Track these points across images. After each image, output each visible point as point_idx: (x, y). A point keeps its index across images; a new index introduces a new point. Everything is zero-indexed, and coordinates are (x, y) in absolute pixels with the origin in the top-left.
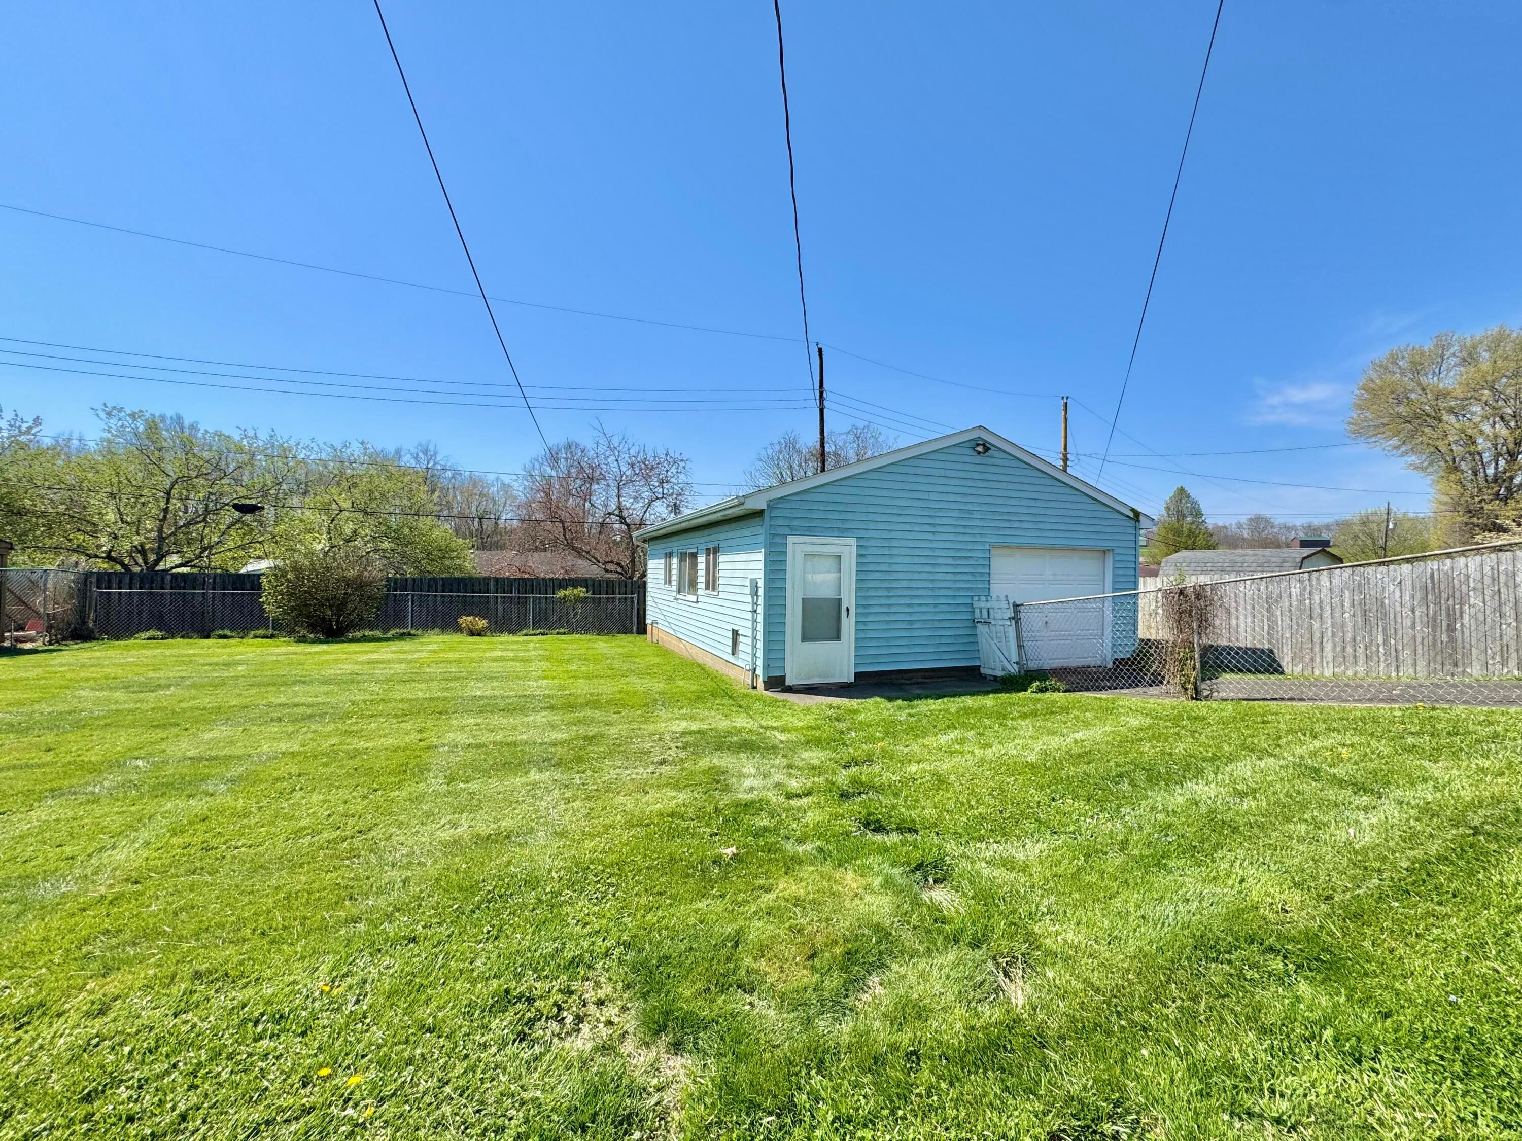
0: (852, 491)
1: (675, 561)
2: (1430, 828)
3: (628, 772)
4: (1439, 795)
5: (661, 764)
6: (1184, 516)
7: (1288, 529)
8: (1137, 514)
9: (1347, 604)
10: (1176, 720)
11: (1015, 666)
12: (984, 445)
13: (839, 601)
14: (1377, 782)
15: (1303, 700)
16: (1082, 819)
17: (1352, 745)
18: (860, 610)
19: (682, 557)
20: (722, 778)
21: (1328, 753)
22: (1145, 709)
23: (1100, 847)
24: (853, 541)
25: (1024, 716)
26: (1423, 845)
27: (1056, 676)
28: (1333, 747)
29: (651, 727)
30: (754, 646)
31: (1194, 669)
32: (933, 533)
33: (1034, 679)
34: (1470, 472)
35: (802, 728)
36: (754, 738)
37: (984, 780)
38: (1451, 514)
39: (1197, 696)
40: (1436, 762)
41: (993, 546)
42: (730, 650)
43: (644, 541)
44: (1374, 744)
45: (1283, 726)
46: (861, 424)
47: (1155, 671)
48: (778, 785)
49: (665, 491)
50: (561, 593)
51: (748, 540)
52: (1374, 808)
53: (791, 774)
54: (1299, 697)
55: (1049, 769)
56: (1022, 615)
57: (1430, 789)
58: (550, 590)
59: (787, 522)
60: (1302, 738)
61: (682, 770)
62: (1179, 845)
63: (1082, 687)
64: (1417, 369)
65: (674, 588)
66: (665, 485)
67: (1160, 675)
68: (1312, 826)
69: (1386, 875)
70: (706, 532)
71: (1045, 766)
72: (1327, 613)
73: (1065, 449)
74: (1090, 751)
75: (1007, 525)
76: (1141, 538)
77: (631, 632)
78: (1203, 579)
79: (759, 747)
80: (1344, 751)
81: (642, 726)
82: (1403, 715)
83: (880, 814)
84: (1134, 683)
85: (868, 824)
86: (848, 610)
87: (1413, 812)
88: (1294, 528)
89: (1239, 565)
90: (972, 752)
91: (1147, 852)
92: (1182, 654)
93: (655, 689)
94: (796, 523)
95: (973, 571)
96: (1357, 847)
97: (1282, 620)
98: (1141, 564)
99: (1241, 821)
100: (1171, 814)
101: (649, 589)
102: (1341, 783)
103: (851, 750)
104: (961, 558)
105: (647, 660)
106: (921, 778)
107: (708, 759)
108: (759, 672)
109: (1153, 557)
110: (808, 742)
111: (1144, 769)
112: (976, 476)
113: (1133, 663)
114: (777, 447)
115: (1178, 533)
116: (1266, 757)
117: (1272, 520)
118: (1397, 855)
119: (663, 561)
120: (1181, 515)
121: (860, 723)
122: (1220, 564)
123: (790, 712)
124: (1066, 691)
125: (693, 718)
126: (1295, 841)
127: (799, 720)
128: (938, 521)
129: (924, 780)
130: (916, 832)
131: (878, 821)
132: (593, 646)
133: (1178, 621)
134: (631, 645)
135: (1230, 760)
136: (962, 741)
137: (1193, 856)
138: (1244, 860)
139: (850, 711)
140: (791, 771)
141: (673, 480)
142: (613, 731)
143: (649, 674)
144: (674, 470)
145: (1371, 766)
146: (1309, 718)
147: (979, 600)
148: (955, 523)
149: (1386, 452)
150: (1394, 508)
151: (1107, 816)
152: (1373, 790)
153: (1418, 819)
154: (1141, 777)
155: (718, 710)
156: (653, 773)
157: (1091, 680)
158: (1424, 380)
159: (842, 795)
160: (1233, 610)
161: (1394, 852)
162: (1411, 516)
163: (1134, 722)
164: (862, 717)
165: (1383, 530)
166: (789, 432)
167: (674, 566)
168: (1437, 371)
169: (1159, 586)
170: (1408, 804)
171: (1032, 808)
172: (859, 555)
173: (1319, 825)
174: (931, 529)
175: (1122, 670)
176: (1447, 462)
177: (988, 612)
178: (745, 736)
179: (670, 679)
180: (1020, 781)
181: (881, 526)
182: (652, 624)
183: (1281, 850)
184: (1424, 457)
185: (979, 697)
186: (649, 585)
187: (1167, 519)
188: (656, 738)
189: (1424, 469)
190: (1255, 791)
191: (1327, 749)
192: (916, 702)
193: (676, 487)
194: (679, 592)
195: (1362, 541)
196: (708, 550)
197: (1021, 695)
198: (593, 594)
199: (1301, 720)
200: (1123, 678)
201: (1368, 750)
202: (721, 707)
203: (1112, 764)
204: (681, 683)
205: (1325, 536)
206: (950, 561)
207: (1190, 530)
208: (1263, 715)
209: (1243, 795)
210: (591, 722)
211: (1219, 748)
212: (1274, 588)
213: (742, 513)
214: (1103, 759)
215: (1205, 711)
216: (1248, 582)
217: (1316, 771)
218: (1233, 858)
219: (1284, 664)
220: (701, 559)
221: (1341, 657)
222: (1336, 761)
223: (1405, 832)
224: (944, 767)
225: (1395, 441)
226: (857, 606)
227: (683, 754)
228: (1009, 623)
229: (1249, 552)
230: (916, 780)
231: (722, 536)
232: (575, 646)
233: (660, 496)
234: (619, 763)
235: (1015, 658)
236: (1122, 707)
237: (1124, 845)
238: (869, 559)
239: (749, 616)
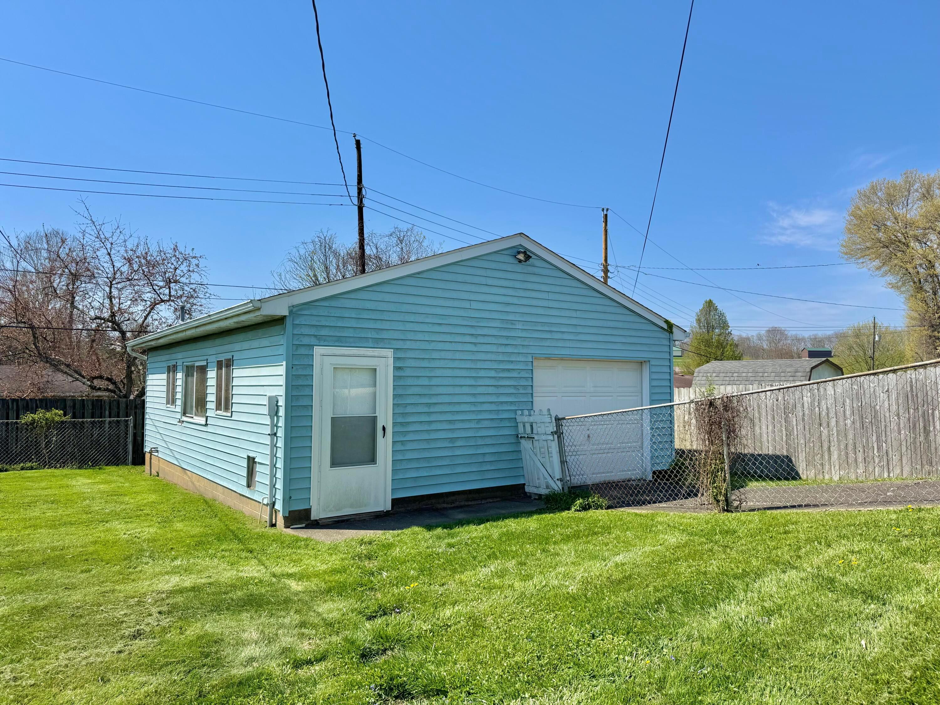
0: (387, 297)
1: (179, 375)
2: (925, 633)
3: (86, 654)
4: (930, 597)
5: (135, 637)
6: (713, 328)
7: (799, 340)
8: (670, 326)
9: (848, 413)
10: (709, 535)
11: (559, 483)
12: (525, 253)
13: (374, 420)
14: (881, 588)
15: (816, 506)
16: (621, 657)
17: (859, 552)
18: (397, 429)
19: (189, 371)
20: (214, 649)
21: (841, 562)
22: (681, 524)
23: (638, 689)
24: (389, 353)
25: (567, 539)
26: (921, 650)
27: (599, 493)
28: (844, 554)
29: (129, 588)
30: (273, 476)
31: (725, 481)
32: (475, 344)
33: (577, 496)
34: (931, 291)
35: (325, 572)
36: (263, 591)
37: (522, 620)
38: (919, 328)
39: (728, 508)
40: (926, 563)
41: (535, 357)
42: (244, 483)
43: (144, 352)
44: (876, 547)
45: (802, 536)
46: (404, 227)
47: (691, 484)
48: (285, 651)
49: (173, 293)
50: (28, 418)
51: (267, 351)
52: (880, 616)
53: (303, 634)
54: (814, 503)
55: (588, 600)
56: (565, 429)
57: (923, 592)
58: (12, 414)
59: (313, 331)
60: (819, 547)
61: (160, 644)
62: (714, 677)
63: (623, 502)
64: (891, 201)
65: (179, 409)
66: (172, 285)
67: (694, 487)
68: (831, 641)
69: (894, 686)
70: (218, 341)
71: (586, 596)
72: (833, 423)
73: (606, 260)
74: (630, 576)
75: (548, 336)
76: (674, 348)
77: (124, 462)
78: (730, 390)
79: (269, 603)
80: (853, 558)
81: (117, 587)
82: (898, 518)
83: (405, 675)
84: (672, 496)
85: (391, 689)
86: (384, 429)
87: (911, 617)
88: (803, 339)
89: (761, 374)
90: (511, 586)
91: (683, 690)
92: (713, 466)
93: (145, 535)
94: (324, 332)
95: (515, 384)
96: (869, 659)
97: (797, 429)
98: (676, 374)
99: (769, 642)
100: (706, 641)
101: (148, 410)
102: (852, 592)
103: (379, 595)
104: (504, 370)
105: (139, 498)
106: (455, 624)
107: (199, 625)
108: (279, 506)
109: (688, 367)
110: (329, 590)
111: (680, 592)
112: (518, 285)
113: (670, 476)
114: (311, 247)
115: (708, 343)
116: (789, 569)
117: (786, 333)
118: (902, 664)
119: (164, 376)
120: (710, 328)
121: (394, 559)
122: (744, 374)
123: (312, 553)
124: (609, 508)
125: (188, 570)
126: (817, 659)
127: (323, 562)
128: (480, 332)
129: (459, 626)
130: (445, 693)
131: (402, 685)
132: (69, 483)
133: (710, 433)
134: (122, 480)
135: (758, 575)
136: (501, 574)
137: (727, 688)
138: (773, 687)
139: (383, 546)
140: (303, 630)
141: (183, 280)
142: (76, 597)
143: (138, 516)
144: (184, 268)
145: (876, 571)
146: (823, 525)
147: (522, 415)
148: (496, 334)
149: (871, 272)
150: (879, 323)
151: (646, 650)
152: (879, 597)
153: (916, 624)
154: (677, 602)
155: (223, 557)
156: (120, 652)
157: (631, 496)
158: (897, 211)
159: (363, 656)
160: (757, 421)
161: (899, 661)
162: (892, 329)
163: (672, 539)
164: (396, 552)
165: (872, 342)
166: (325, 231)
167: (179, 382)
168: (905, 202)
169: (692, 397)
170: (907, 609)
171: (571, 649)
172: (396, 368)
173: (837, 640)
174: (473, 340)
175: (660, 484)
176: (914, 283)
177: (532, 426)
178: (253, 589)
179: (166, 522)
180: (560, 618)
181: (420, 337)
182: (151, 452)
183: (805, 671)
184: (899, 277)
185: (523, 519)
186: (148, 405)
187: (698, 330)
188: (132, 602)
189: (898, 288)
190: (780, 608)
191: (839, 557)
192: (457, 530)
193: (186, 288)
194: (184, 413)
195: (856, 351)
196: (220, 365)
197: (565, 514)
198: (74, 417)
199: (817, 528)
200: (661, 491)
201: (872, 556)
202: (227, 554)
203: (651, 589)
204: (179, 526)
205: (827, 348)
206: (493, 374)
207: (718, 341)
208: (785, 525)
209: (769, 613)
210: (46, 587)
211: (748, 562)
212: (790, 397)
213: (259, 320)
214: (642, 583)
215: (735, 523)
216: (768, 393)
217: (832, 581)
218: (763, 686)
219: (800, 473)
220: (212, 374)
221: (845, 462)
222: (847, 569)
223: (906, 638)
224: (482, 607)
225: (877, 263)
226: (395, 424)
227: (165, 622)
228: (551, 438)
229: (769, 362)
230: (450, 626)
231: (237, 346)
232: (43, 484)
233: (166, 298)
234: (74, 642)
235: (558, 475)
236: (661, 523)
237: (661, 684)
238: (408, 373)
239: (267, 440)
